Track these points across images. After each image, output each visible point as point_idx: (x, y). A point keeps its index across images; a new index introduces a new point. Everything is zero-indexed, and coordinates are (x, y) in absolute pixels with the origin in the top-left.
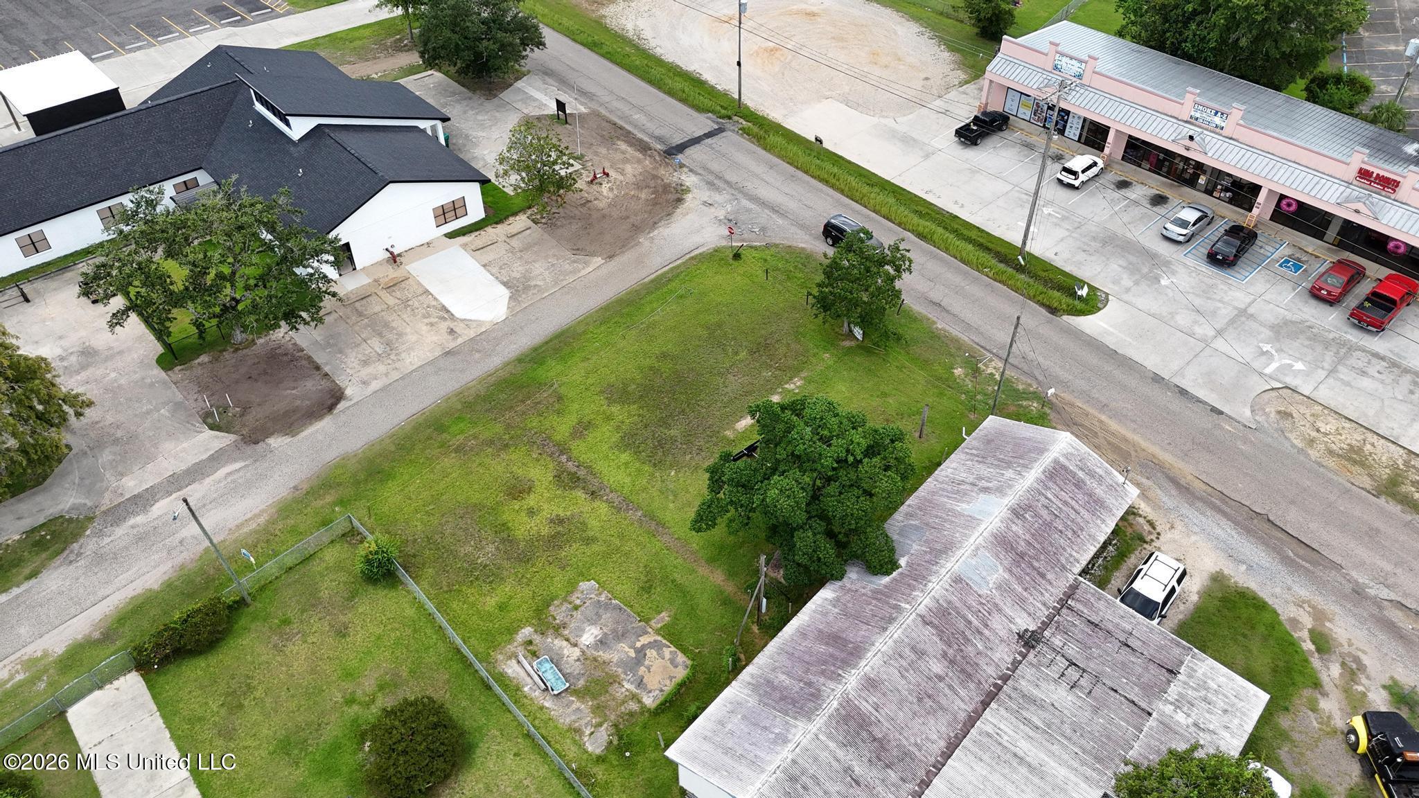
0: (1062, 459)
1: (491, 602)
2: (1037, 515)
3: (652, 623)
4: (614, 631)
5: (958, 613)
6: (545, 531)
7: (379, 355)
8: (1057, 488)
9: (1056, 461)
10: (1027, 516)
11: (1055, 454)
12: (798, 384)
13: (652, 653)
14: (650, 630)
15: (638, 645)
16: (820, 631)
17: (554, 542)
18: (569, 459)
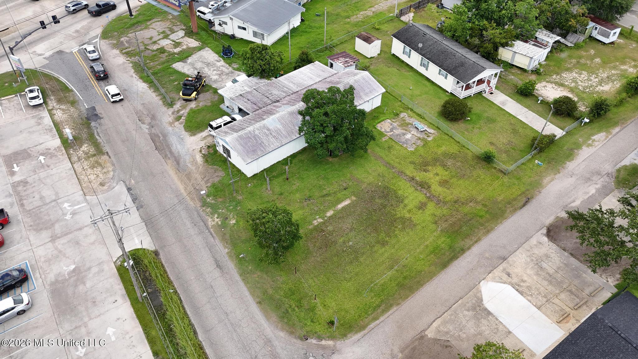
3: (388, 138)
4: (400, 137)
6: (430, 168)
7: (542, 261)
15: (392, 133)
17: (425, 164)
18: (426, 194)
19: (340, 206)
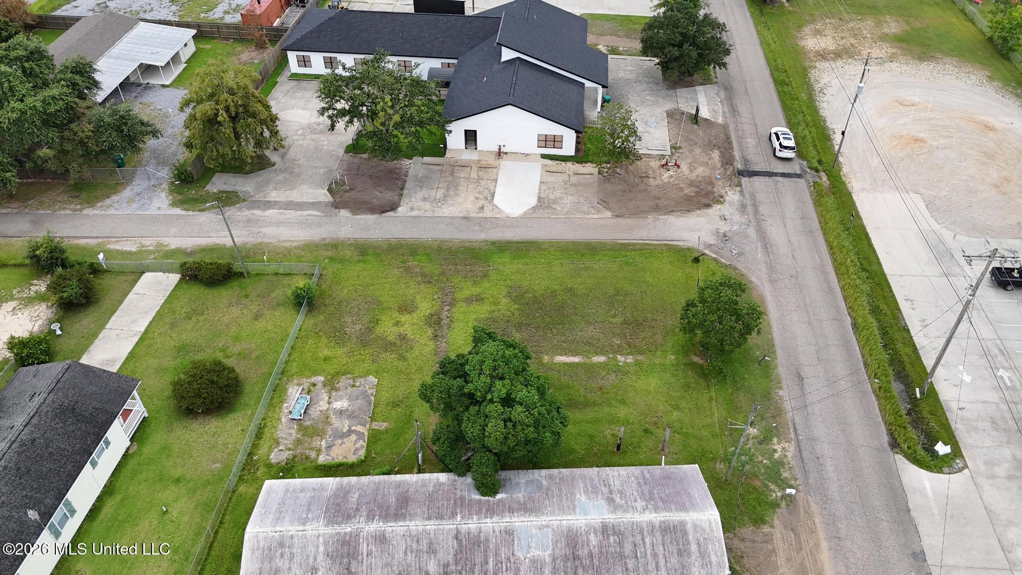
0: (689, 526)
1: (326, 352)
2: (620, 544)
3: (374, 423)
4: (353, 412)
5: (485, 551)
6: (391, 338)
7: (435, 199)
8: (660, 541)
9: (683, 524)
10: (612, 538)
11: (687, 518)
12: (628, 361)
13: (353, 437)
14: (368, 426)
15: (354, 428)
16: (407, 491)
17: (388, 346)
18: (448, 310)
19: (576, 359)
